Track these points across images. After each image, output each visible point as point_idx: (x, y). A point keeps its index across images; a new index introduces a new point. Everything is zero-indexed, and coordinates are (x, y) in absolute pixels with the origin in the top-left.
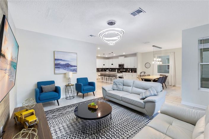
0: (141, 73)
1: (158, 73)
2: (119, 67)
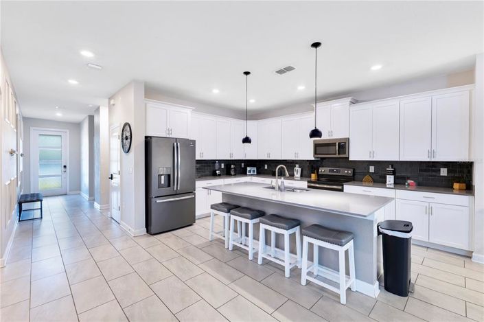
2: (315, 153)
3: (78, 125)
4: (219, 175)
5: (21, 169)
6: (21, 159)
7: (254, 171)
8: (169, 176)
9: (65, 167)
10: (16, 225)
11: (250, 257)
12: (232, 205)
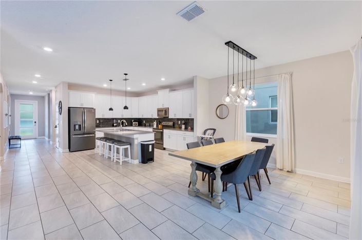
0: (205, 133)
1: (247, 131)
2: (158, 115)
3: (43, 97)
4: (116, 126)
5: (10, 123)
6: (10, 118)
7: (136, 124)
8: (80, 125)
9: (35, 122)
10: (8, 150)
11: (112, 160)
12: (108, 138)
